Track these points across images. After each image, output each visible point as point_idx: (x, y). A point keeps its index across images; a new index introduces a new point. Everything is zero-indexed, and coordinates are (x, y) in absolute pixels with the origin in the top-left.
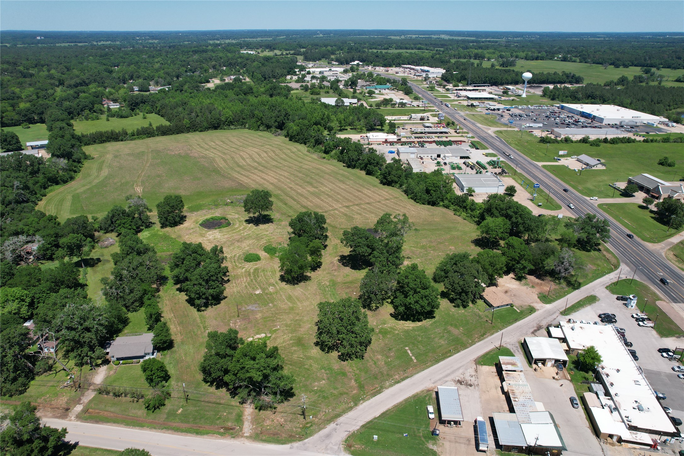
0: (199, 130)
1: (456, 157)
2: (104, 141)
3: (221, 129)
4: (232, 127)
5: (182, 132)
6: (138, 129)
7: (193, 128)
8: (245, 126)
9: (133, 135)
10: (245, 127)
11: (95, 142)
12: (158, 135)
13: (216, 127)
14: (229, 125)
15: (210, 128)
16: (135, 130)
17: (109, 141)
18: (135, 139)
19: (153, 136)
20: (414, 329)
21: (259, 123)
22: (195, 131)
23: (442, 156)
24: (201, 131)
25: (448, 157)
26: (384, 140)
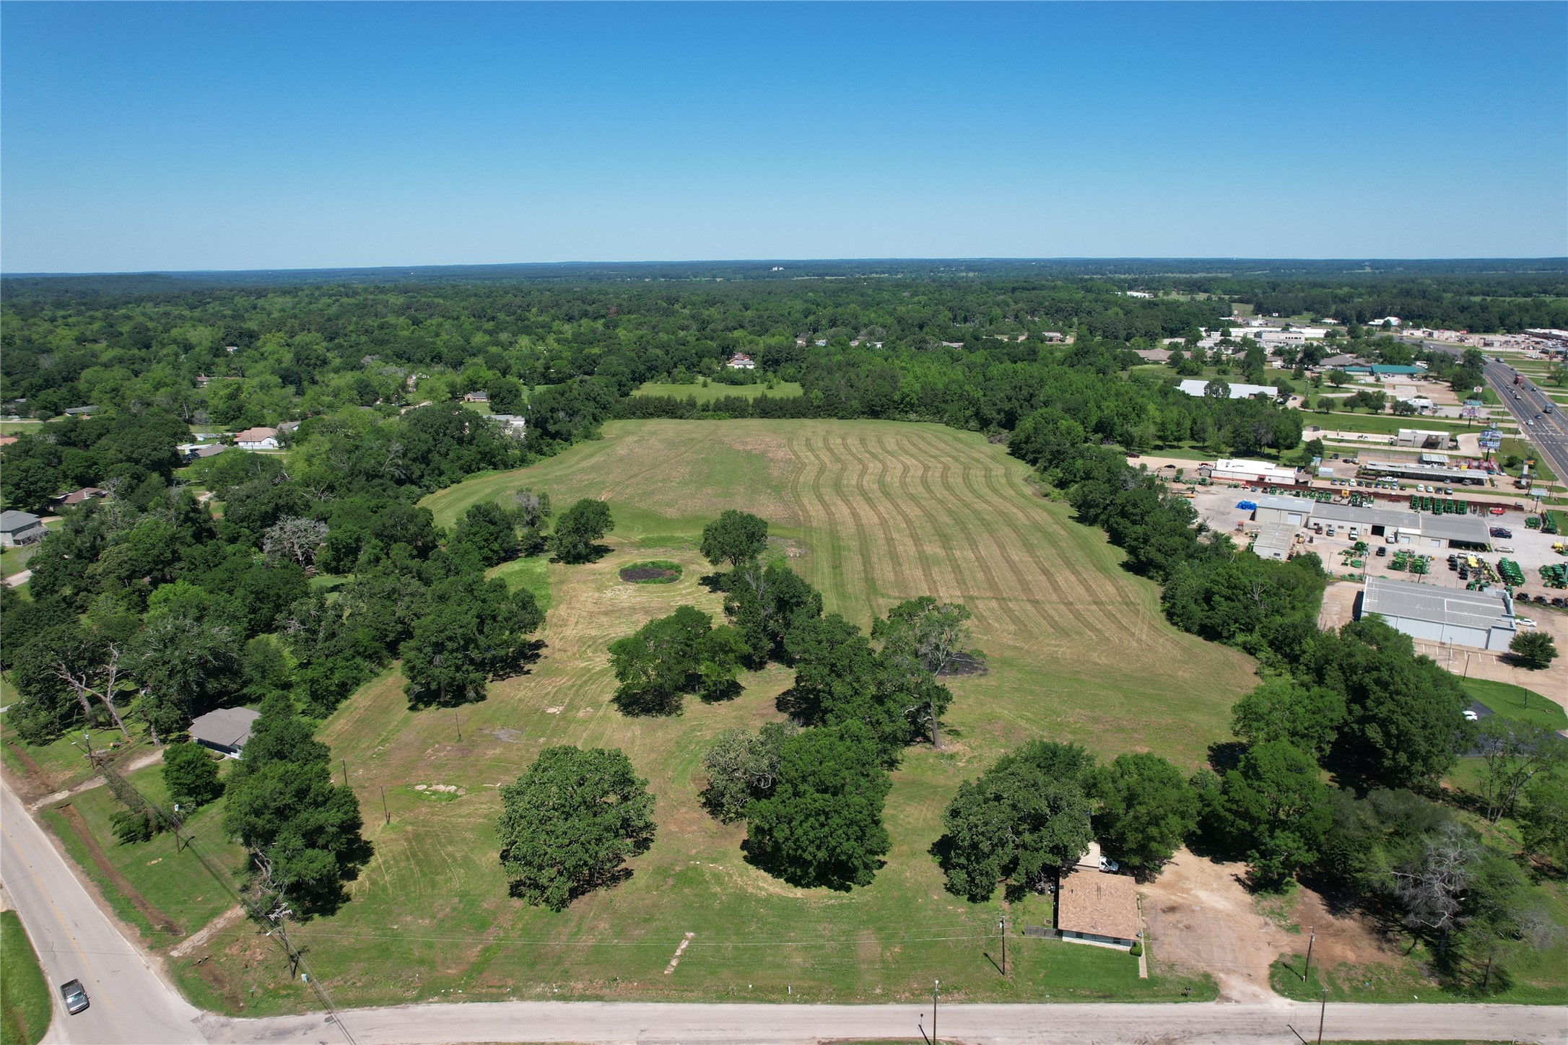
0: (840, 415)
1: (1438, 539)
2: (651, 415)
3: (888, 418)
4: (913, 416)
5: (804, 416)
6: (718, 400)
7: (830, 408)
8: (941, 417)
9: (705, 408)
10: (941, 421)
11: (634, 414)
12: (752, 416)
13: (874, 412)
14: (906, 412)
15: (863, 413)
16: (712, 402)
17: (659, 416)
18: (706, 418)
19: (743, 417)
20: (767, 902)
21: (968, 413)
22: (830, 416)
23: (1389, 532)
24: (842, 418)
25: (1407, 536)
26: (1255, 479)
